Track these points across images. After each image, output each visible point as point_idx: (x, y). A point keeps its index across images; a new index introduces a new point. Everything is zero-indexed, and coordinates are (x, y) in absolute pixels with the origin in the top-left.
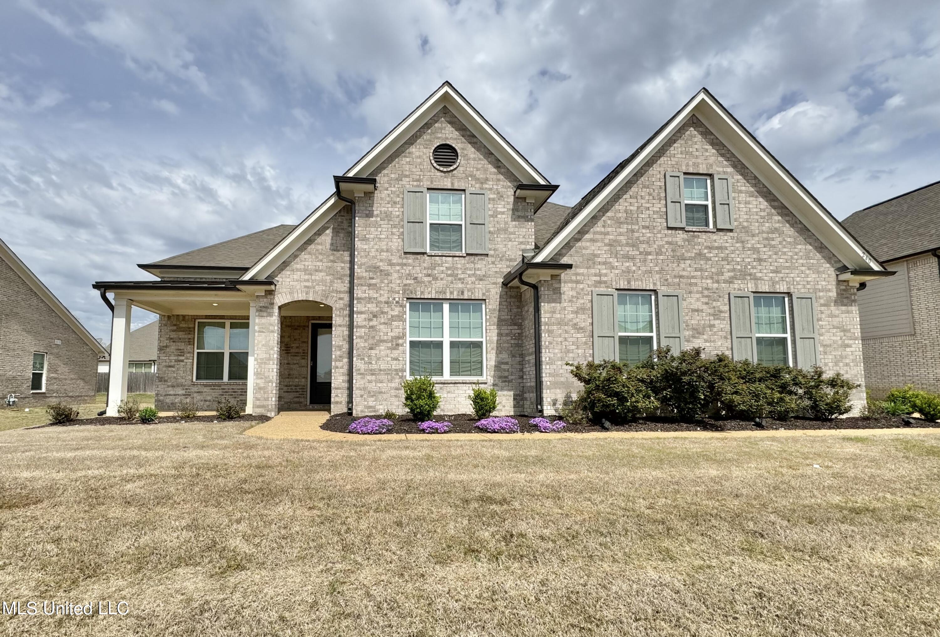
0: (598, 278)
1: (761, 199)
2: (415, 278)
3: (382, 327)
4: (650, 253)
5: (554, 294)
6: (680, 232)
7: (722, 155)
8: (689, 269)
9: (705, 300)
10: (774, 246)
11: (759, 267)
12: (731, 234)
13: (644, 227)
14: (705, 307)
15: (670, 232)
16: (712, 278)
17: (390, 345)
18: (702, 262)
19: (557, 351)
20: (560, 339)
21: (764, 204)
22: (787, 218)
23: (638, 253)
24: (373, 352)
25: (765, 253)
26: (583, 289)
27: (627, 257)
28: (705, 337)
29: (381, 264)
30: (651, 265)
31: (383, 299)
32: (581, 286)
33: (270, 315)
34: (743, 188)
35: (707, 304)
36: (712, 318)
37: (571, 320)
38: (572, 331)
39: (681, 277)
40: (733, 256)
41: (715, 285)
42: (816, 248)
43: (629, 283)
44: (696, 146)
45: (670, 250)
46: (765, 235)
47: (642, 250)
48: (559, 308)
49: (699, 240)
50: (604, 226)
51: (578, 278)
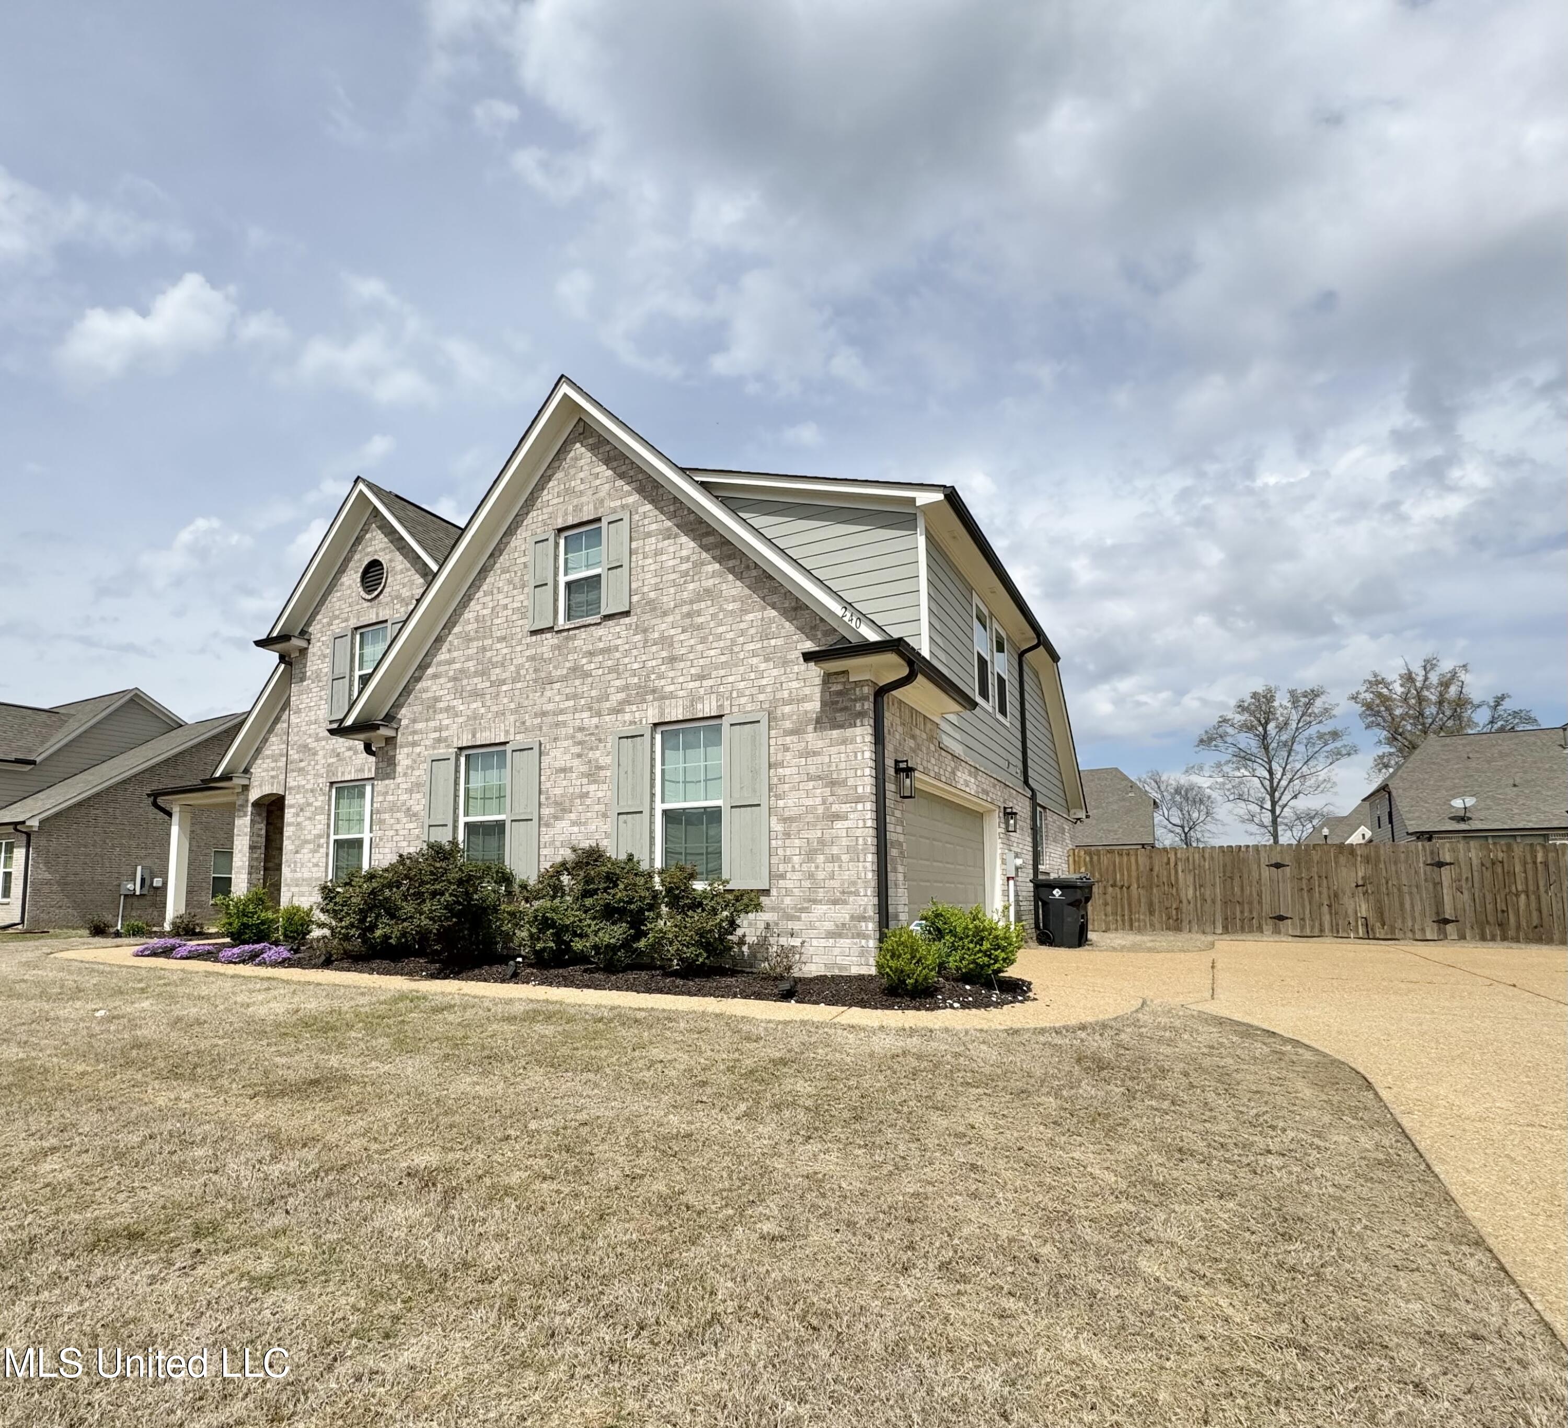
0: (437, 735)
3: (307, 822)
5: (389, 765)
6: (549, 635)
9: (577, 750)
11: (671, 674)
12: (627, 620)
14: (576, 762)
15: (534, 638)
16: (590, 709)
19: (387, 850)
20: (392, 833)
23: (488, 684)
24: (298, 856)
27: (477, 694)
28: (573, 816)
29: (309, 740)
31: (309, 787)
33: (245, 815)
35: (579, 756)
36: (585, 781)
37: (404, 804)
38: (405, 820)
39: (544, 714)
40: (626, 660)
41: (595, 720)
45: (531, 671)
47: (493, 678)
49: (576, 643)
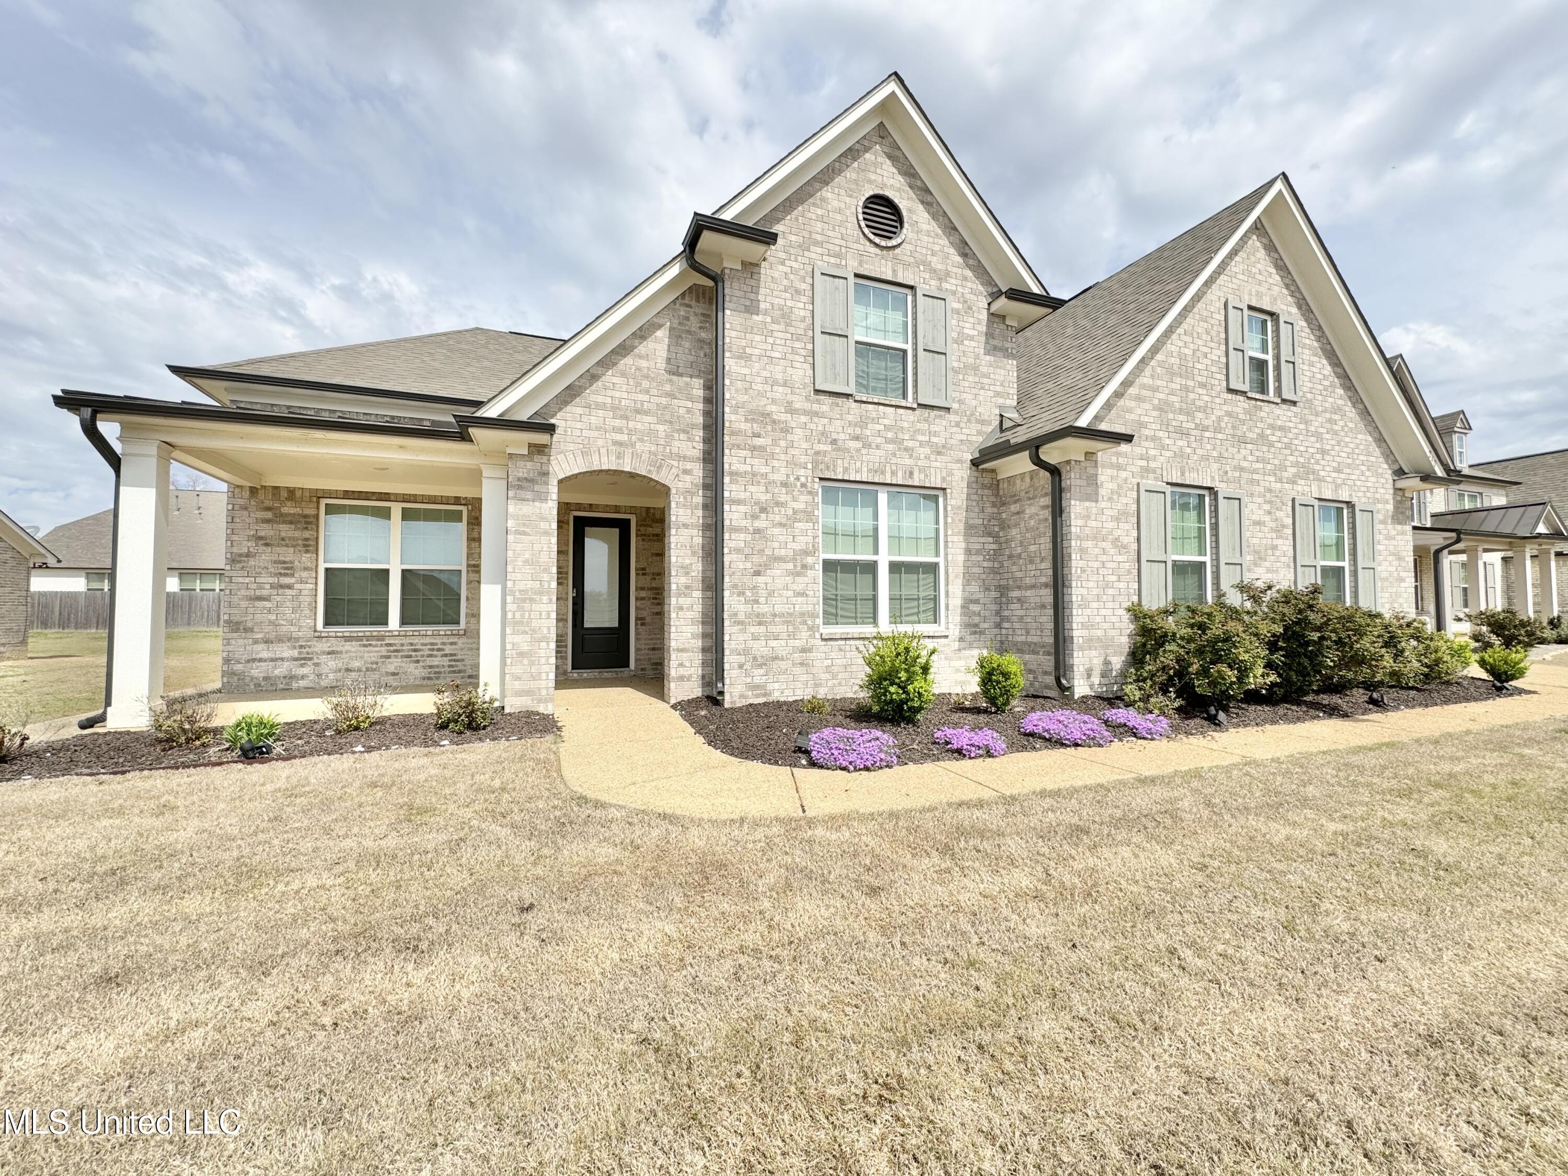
0: (1144, 463)
1: (1325, 362)
2: (834, 442)
3: (776, 531)
4: (1206, 429)
5: (1088, 485)
6: (1242, 398)
7: (1287, 286)
8: (1250, 458)
9: (1267, 507)
10: (1336, 433)
11: (1322, 462)
12: (1293, 408)
13: (1203, 385)
14: (1267, 518)
15: (1230, 396)
16: (1275, 475)
17: (790, 566)
18: (1265, 449)
19: (1091, 584)
20: (1096, 565)
21: (1328, 370)
22: (1350, 393)
23: (1193, 426)
24: (760, 579)
25: (1329, 442)
26: (1126, 480)
27: (1183, 433)
28: (1267, 564)
29: (774, 408)
30: (1209, 447)
31: (779, 477)
32: (1124, 474)
33: (542, 497)
34: (1307, 341)
35: (1270, 513)
36: (1274, 535)
37: (1111, 533)
38: (1112, 551)
39: (1242, 469)
40: (1296, 442)
41: (1279, 485)
42: (1376, 440)
43: (1183, 474)
44: (1259, 266)
45: (1230, 425)
46: (1328, 415)
47: (1198, 421)
48: (1094, 511)
49: (1263, 414)
50: (1152, 376)
51: (1121, 460)
